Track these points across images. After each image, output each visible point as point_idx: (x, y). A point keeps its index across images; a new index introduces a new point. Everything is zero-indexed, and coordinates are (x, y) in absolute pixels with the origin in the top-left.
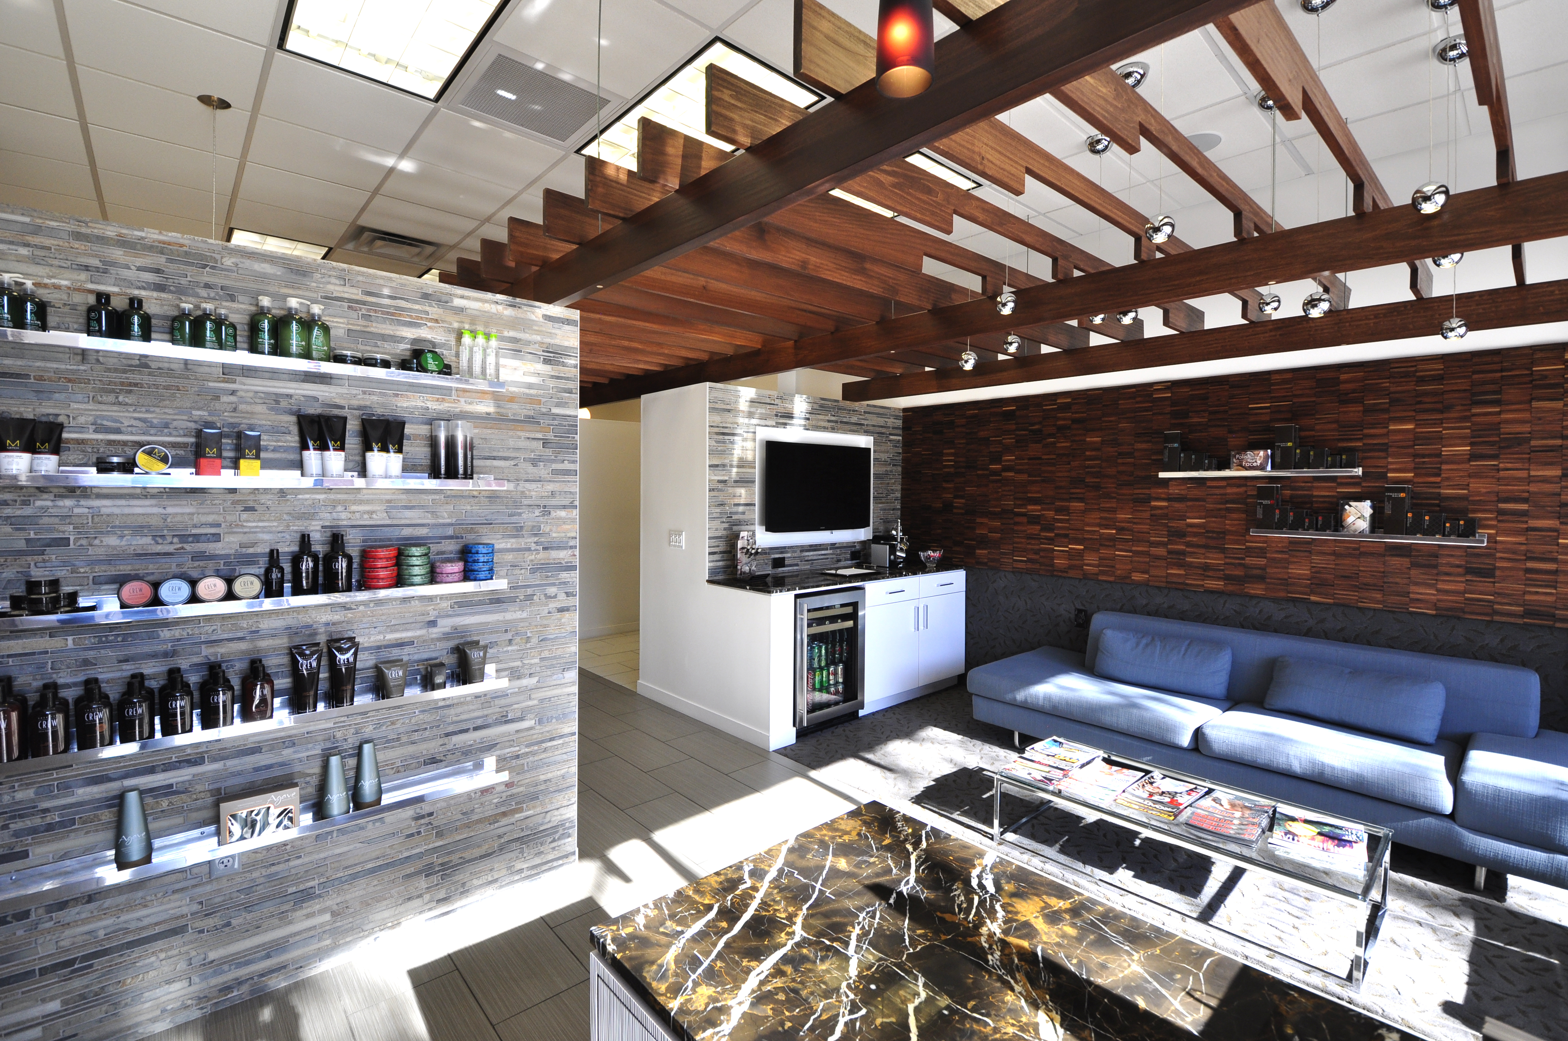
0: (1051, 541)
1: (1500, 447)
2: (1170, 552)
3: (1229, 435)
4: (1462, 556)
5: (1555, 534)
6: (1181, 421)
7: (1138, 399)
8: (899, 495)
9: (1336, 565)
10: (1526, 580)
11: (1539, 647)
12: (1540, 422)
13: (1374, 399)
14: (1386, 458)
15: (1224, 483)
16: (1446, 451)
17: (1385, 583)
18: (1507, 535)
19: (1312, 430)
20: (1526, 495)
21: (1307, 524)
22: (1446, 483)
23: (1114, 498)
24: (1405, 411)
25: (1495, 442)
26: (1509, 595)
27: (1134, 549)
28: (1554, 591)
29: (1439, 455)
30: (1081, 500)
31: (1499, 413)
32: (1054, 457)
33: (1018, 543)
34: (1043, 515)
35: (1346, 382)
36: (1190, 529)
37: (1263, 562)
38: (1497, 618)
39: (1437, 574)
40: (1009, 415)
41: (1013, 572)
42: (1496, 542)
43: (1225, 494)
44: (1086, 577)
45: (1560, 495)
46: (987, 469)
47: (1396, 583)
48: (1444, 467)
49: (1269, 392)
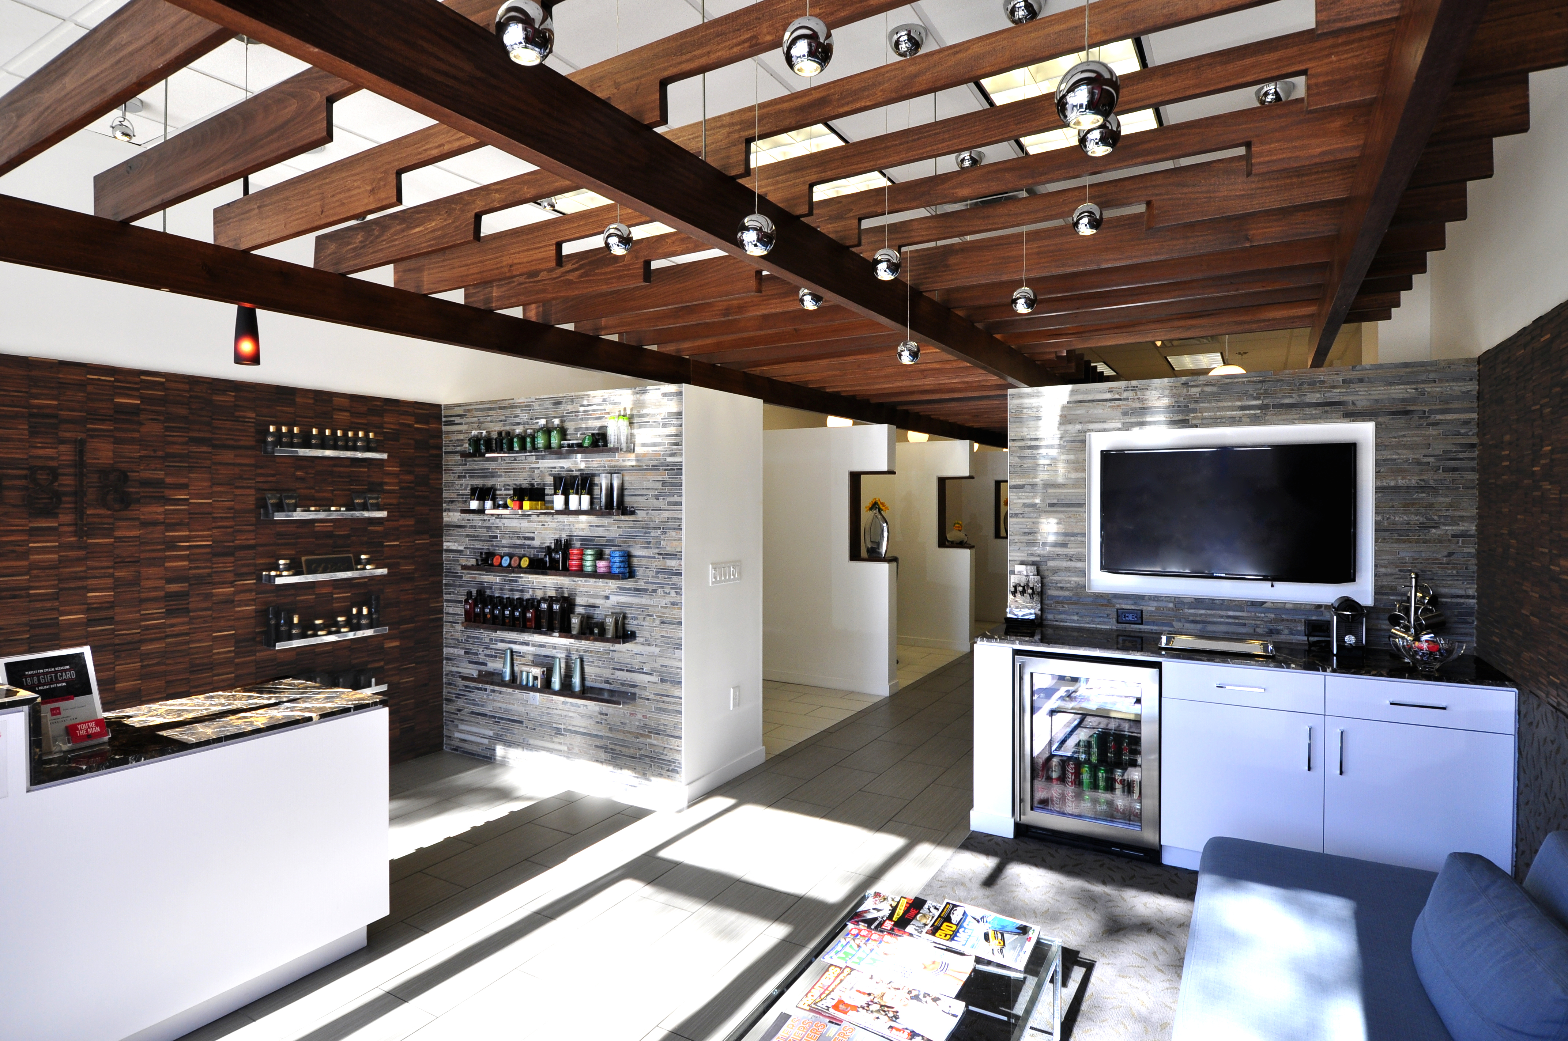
8: (1470, 527)
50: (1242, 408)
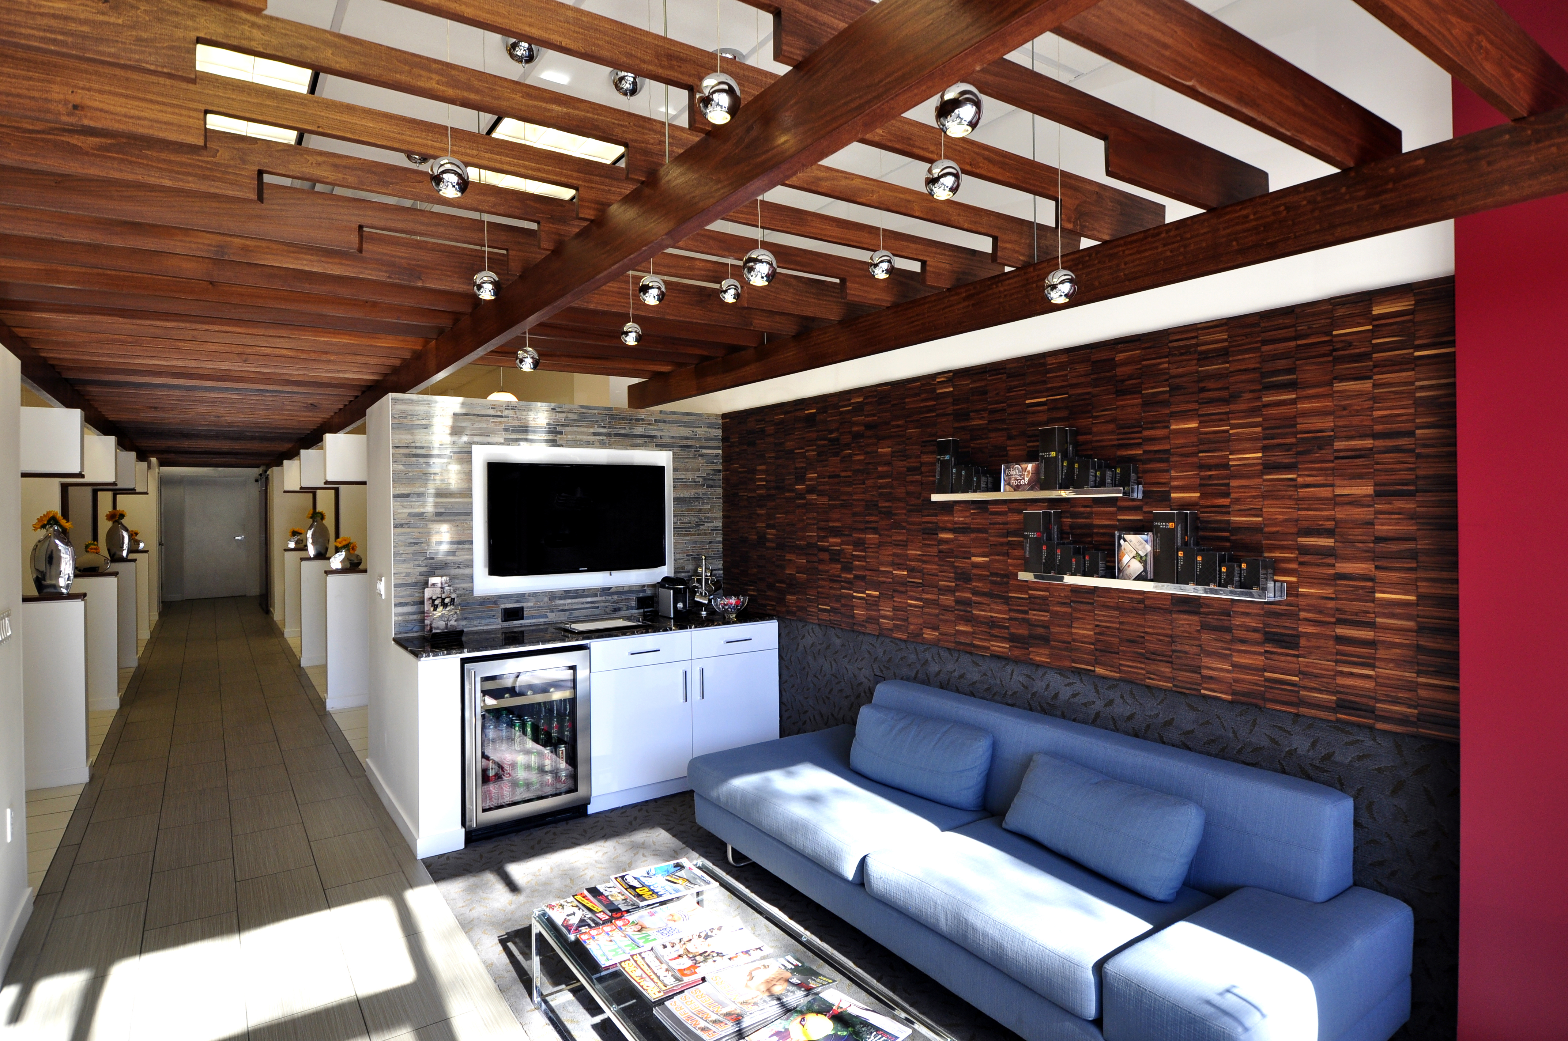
0: (850, 584)
1: (1299, 453)
2: (958, 602)
3: (1009, 443)
4: (1259, 615)
5: (1370, 584)
6: (963, 424)
7: (923, 396)
8: (719, 524)
9: (1121, 623)
10: (1337, 654)
11: (1360, 758)
12: (1345, 413)
13: (1153, 388)
14: (1167, 471)
15: (1004, 508)
16: (1235, 459)
17: (1173, 651)
18: (1311, 585)
19: (1090, 434)
20: (1330, 524)
21: (1074, 566)
22: (1237, 507)
23: (904, 528)
24: (1188, 402)
25: (1292, 444)
26: (1316, 676)
27: (925, 596)
28: (1372, 673)
29: (1226, 466)
30: (875, 530)
31: (1293, 402)
32: (850, 474)
33: (821, 587)
34: (843, 550)
35: (1124, 363)
36: (975, 571)
37: (1045, 617)
38: (1303, 710)
39: (1232, 641)
40: (810, 420)
41: (819, 625)
42: (1297, 595)
43: (1006, 523)
44: (882, 634)
45: (1372, 524)
46: (793, 491)
47: (1186, 653)
48: (1234, 483)
49: (1044, 382)
50: (595, 434)
